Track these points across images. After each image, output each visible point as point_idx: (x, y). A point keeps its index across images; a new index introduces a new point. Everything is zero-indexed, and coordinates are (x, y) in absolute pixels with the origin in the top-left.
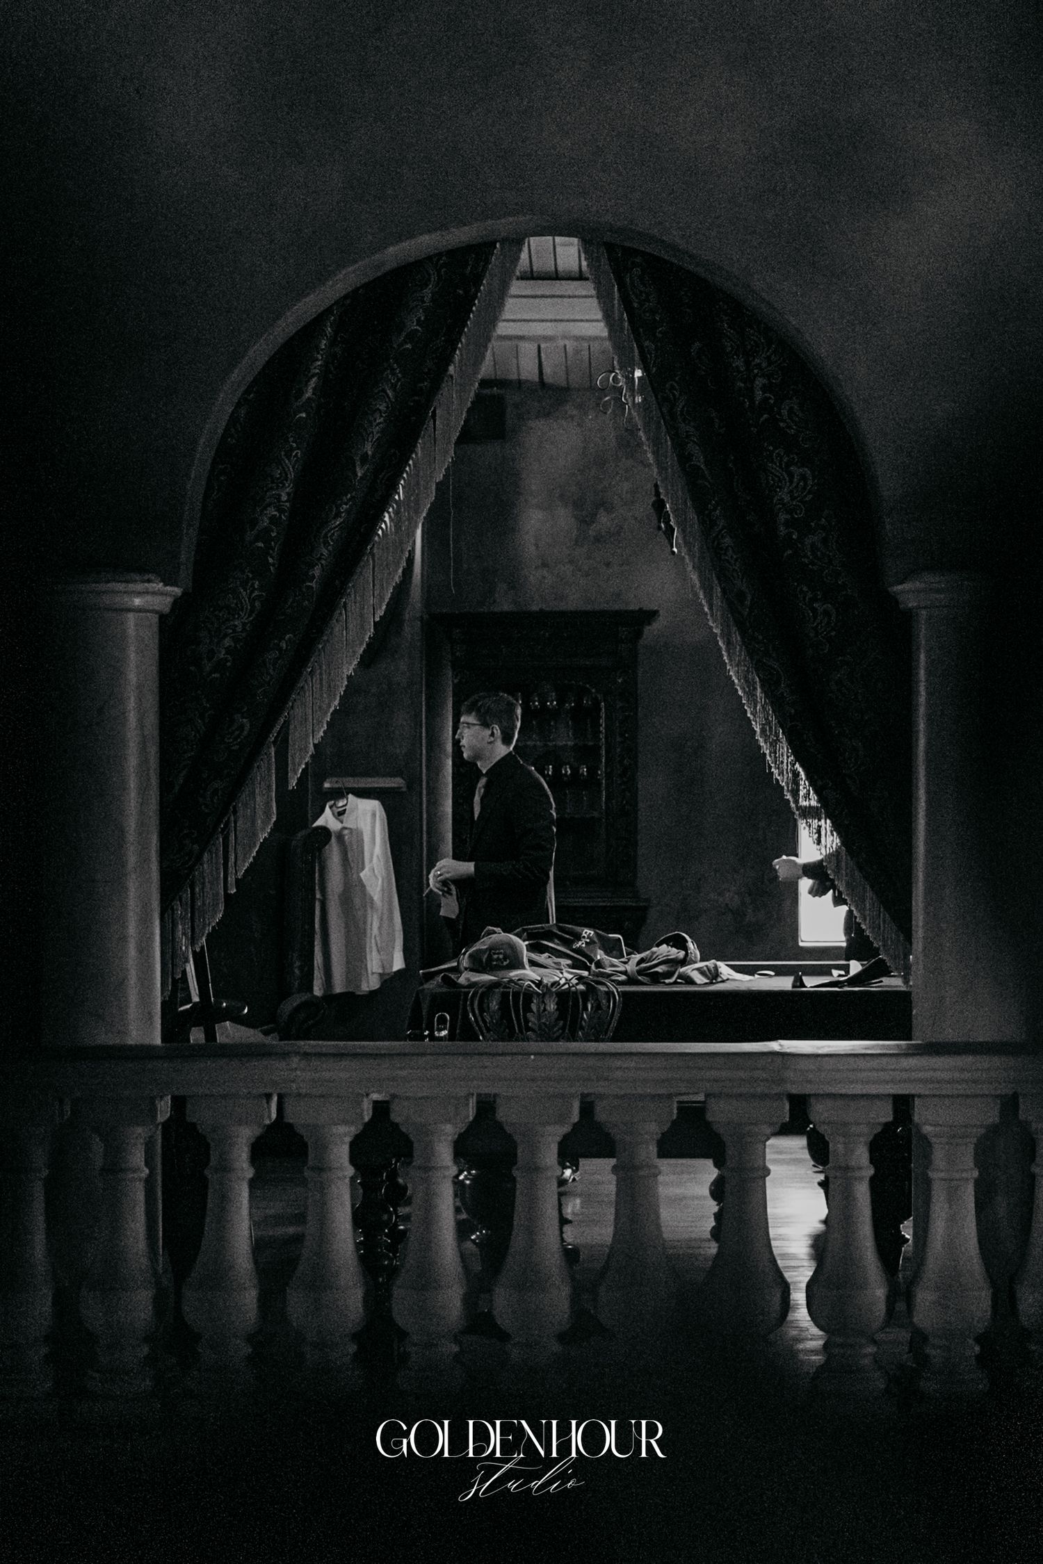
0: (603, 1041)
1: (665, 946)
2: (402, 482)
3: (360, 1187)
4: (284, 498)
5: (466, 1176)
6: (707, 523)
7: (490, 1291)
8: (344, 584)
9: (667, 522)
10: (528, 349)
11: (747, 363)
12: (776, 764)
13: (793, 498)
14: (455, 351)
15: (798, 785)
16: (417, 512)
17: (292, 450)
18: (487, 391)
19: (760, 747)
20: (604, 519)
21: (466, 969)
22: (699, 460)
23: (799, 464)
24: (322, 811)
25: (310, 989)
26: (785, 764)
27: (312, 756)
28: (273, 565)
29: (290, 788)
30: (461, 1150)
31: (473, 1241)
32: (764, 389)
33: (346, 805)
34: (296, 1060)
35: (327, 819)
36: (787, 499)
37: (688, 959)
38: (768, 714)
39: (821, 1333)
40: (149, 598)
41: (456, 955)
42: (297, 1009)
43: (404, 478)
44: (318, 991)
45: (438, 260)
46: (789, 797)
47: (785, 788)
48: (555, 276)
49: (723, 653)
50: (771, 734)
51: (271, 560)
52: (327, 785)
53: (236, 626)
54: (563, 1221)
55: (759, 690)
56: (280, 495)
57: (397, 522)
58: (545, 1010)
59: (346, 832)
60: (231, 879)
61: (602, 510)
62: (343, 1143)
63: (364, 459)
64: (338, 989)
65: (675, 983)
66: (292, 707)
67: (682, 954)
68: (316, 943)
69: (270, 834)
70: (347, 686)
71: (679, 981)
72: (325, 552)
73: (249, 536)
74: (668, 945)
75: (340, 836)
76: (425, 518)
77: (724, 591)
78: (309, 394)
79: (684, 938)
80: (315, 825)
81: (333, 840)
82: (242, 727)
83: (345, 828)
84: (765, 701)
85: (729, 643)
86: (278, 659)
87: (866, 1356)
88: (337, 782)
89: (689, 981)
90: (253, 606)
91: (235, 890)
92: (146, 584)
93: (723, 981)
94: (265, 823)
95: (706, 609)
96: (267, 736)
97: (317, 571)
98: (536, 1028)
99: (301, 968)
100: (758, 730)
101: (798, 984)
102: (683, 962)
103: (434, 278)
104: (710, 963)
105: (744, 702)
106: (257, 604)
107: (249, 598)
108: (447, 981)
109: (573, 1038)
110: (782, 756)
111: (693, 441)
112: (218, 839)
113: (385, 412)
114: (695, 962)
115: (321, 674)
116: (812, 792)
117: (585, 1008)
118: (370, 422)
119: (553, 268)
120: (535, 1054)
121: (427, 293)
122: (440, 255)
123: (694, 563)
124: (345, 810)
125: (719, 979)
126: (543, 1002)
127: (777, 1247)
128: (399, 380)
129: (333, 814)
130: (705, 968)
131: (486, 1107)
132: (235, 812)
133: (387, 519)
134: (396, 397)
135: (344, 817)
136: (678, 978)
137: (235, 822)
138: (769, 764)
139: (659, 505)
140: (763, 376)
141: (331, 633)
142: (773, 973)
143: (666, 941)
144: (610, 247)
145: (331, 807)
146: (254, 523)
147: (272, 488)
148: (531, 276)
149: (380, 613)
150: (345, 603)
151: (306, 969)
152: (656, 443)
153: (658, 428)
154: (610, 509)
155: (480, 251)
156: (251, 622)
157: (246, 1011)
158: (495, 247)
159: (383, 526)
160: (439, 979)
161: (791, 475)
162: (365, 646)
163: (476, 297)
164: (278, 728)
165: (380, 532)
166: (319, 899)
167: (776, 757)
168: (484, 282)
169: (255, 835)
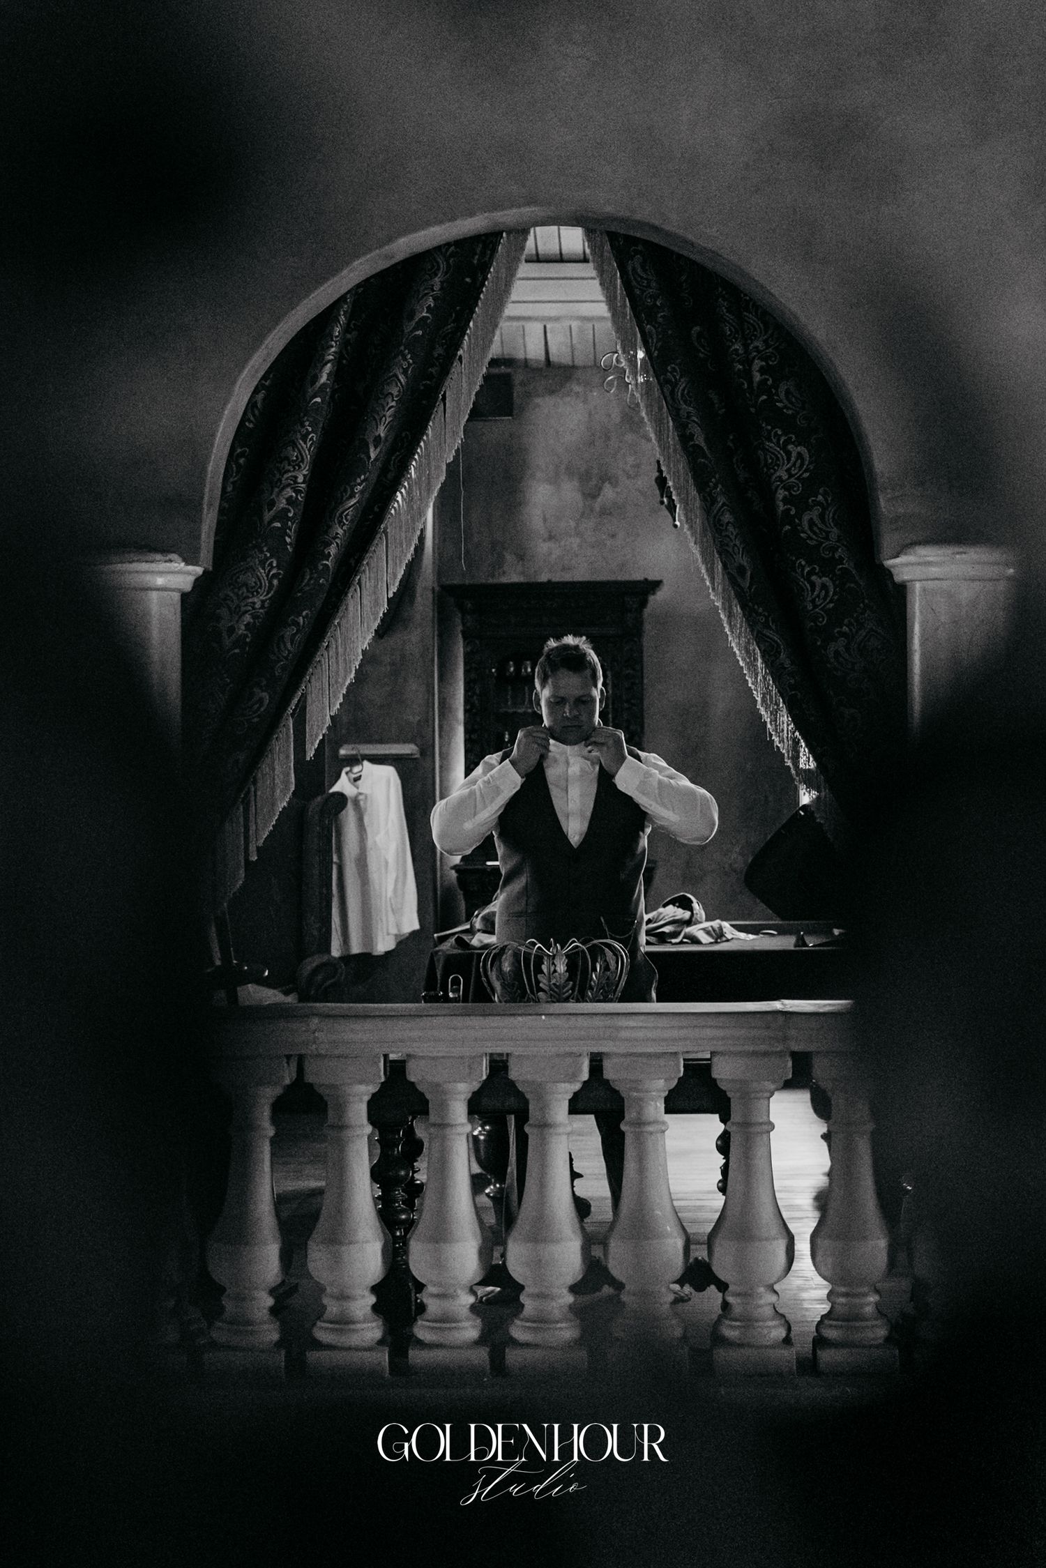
0: (611, 1001)
1: (671, 907)
2: (414, 463)
3: (378, 1144)
4: (300, 479)
5: (480, 1132)
6: (708, 501)
7: (504, 1243)
8: (359, 561)
9: (670, 497)
10: (535, 330)
11: (746, 346)
12: (776, 732)
13: (791, 476)
14: (464, 337)
15: (798, 752)
16: (429, 491)
17: (308, 433)
18: (495, 371)
19: (761, 716)
20: (608, 492)
21: (479, 930)
22: (700, 440)
23: (796, 443)
24: (338, 777)
25: (328, 950)
26: (785, 731)
27: (329, 728)
28: (290, 544)
29: (308, 759)
30: (475, 1108)
31: (488, 1195)
32: (762, 370)
33: (361, 771)
34: (316, 1020)
35: (343, 785)
36: (785, 477)
37: (694, 919)
38: (769, 684)
39: (825, 1283)
40: (170, 577)
41: (469, 917)
42: (316, 971)
43: (415, 460)
44: (336, 952)
45: (447, 250)
46: (789, 763)
47: (786, 755)
48: (561, 259)
49: (725, 625)
50: (771, 702)
51: (288, 540)
52: (342, 752)
53: (254, 603)
54: (575, 1175)
55: (760, 660)
56: (296, 477)
57: (410, 500)
58: (555, 971)
59: (361, 797)
60: (252, 848)
61: (607, 485)
62: (361, 1100)
63: (377, 440)
64: (356, 949)
65: (681, 943)
66: (309, 681)
67: (687, 915)
68: (333, 904)
69: (289, 803)
70: (362, 660)
71: (685, 940)
72: (340, 531)
73: (267, 516)
74: (674, 905)
75: (356, 802)
76: (435, 497)
77: (725, 566)
78: (324, 379)
79: (690, 899)
80: (331, 791)
81: (350, 806)
82: (261, 701)
83: (360, 794)
84: (766, 672)
85: (730, 616)
86: (296, 634)
87: (868, 1304)
88: (353, 749)
89: (695, 940)
90: (270, 583)
91: (256, 858)
92: (168, 564)
93: (728, 940)
94: (284, 792)
95: (708, 583)
96: (286, 709)
97: (333, 550)
98: (546, 988)
99: (320, 930)
100: (759, 699)
101: (800, 944)
102: (689, 923)
103: (443, 266)
104: (716, 924)
105: (745, 672)
106: (275, 582)
107: (267, 576)
108: (461, 943)
109: (582, 998)
110: (783, 723)
111: (694, 421)
112: (238, 809)
113: (396, 397)
114: (701, 922)
115: (337, 648)
116: (811, 759)
117: (594, 969)
118: (383, 407)
119: (558, 252)
120: (545, 1015)
121: (437, 281)
122: (448, 244)
123: (696, 538)
124: (360, 776)
125: (724, 939)
126: (553, 963)
127: (782, 1199)
128: (410, 365)
129: (349, 780)
130: (710, 929)
131: (499, 1066)
132: (255, 783)
133: (399, 498)
134: (407, 383)
135: (359, 782)
136: (684, 937)
137: (255, 792)
138: (770, 733)
139: (661, 482)
140: (761, 359)
141: (346, 609)
142: (775, 933)
143: (673, 902)
144: (612, 236)
145: (347, 773)
146: (272, 504)
147: (289, 471)
148: (537, 259)
149: (394, 589)
150: (359, 580)
151: (324, 930)
152: (659, 423)
153: (660, 409)
154: (614, 482)
155: (487, 242)
156: (270, 599)
157: (266, 974)
158: (502, 237)
159: (396, 505)
160: (453, 940)
161: (789, 454)
162: (379, 621)
163: (483, 285)
164: (295, 701)
165: (393, 511)
166: (336, 863)
167: (776, 726)
168: (492, 270)
169: (273, 804)
